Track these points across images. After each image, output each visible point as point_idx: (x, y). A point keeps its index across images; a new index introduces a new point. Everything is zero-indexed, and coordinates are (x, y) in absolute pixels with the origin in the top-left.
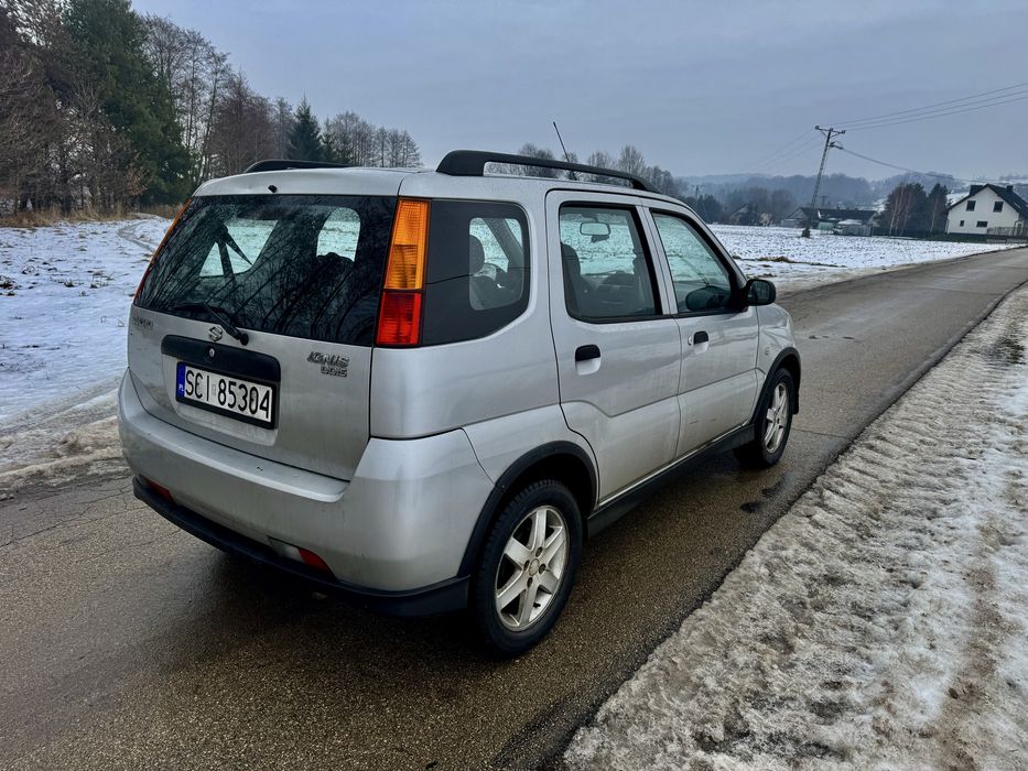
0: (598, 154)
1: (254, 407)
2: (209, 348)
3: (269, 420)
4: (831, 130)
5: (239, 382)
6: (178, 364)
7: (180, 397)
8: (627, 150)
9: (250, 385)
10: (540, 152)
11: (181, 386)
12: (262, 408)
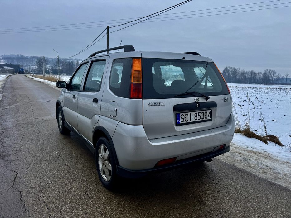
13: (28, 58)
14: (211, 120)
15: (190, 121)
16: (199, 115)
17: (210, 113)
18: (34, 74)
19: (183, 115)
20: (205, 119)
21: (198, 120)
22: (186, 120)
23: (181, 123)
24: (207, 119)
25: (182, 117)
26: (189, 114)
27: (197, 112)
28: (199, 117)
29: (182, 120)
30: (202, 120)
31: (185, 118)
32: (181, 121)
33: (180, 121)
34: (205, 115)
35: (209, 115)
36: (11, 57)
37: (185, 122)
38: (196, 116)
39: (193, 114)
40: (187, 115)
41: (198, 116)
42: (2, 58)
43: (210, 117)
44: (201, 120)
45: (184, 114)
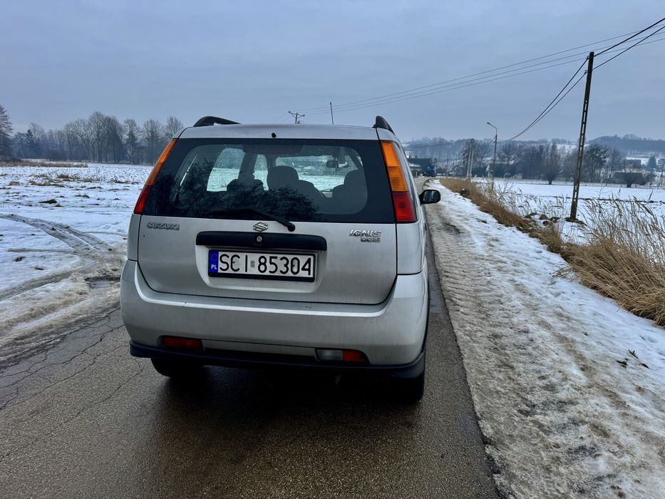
0: (151, 121)
1: (295, 270)
2: (256, 237)
3: (311, 276)
4: (297, 114)
5: (280, 256)
6: (210, 251)
7: (213, 273)
8: (171, 119)
9: (290, 257)
10: (106, 117)
11: (213, 266)
12: (303, 269)
13: (451, 144)
14: (311, 280)
15: (246, 271)
16: (271, 263)
17: (309, 261)
18: (456, 176)
19: (228, 257)
20: (290, 274)
21: (267, 273)
22: (235, 268)
23: (220, 271)
24: (297, 275)
25: (224, 259)
26: (242, 256)
27: (268, 256)
28: (271, 268)
29: (225, 266)
30: (282, 275)
31: (232, 262)
32: (221, 268)
33: (217, 267)
34: (292, 266)
35: (307, 267)
36: (422, 144)
37: (230, 271)
38: (264, 264)
39: (254, 257)
40: (236, 258)
41: (268, 264)
42: (408, 147)
43: (307, 272)
44: (278, 274)
45: (231, 254)
